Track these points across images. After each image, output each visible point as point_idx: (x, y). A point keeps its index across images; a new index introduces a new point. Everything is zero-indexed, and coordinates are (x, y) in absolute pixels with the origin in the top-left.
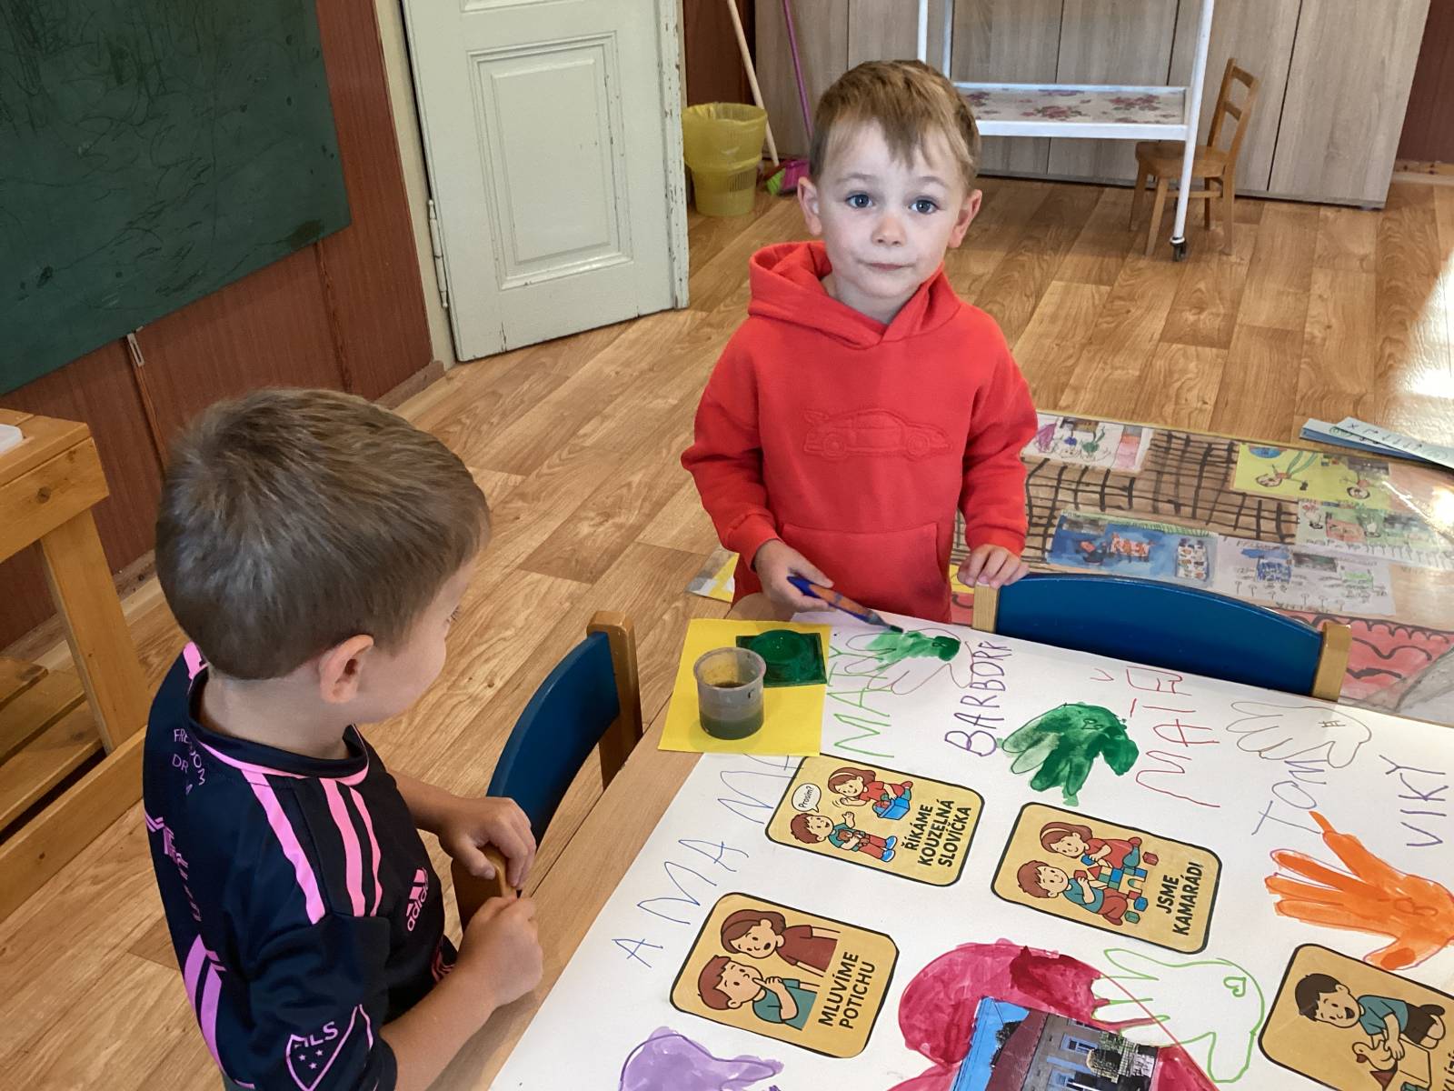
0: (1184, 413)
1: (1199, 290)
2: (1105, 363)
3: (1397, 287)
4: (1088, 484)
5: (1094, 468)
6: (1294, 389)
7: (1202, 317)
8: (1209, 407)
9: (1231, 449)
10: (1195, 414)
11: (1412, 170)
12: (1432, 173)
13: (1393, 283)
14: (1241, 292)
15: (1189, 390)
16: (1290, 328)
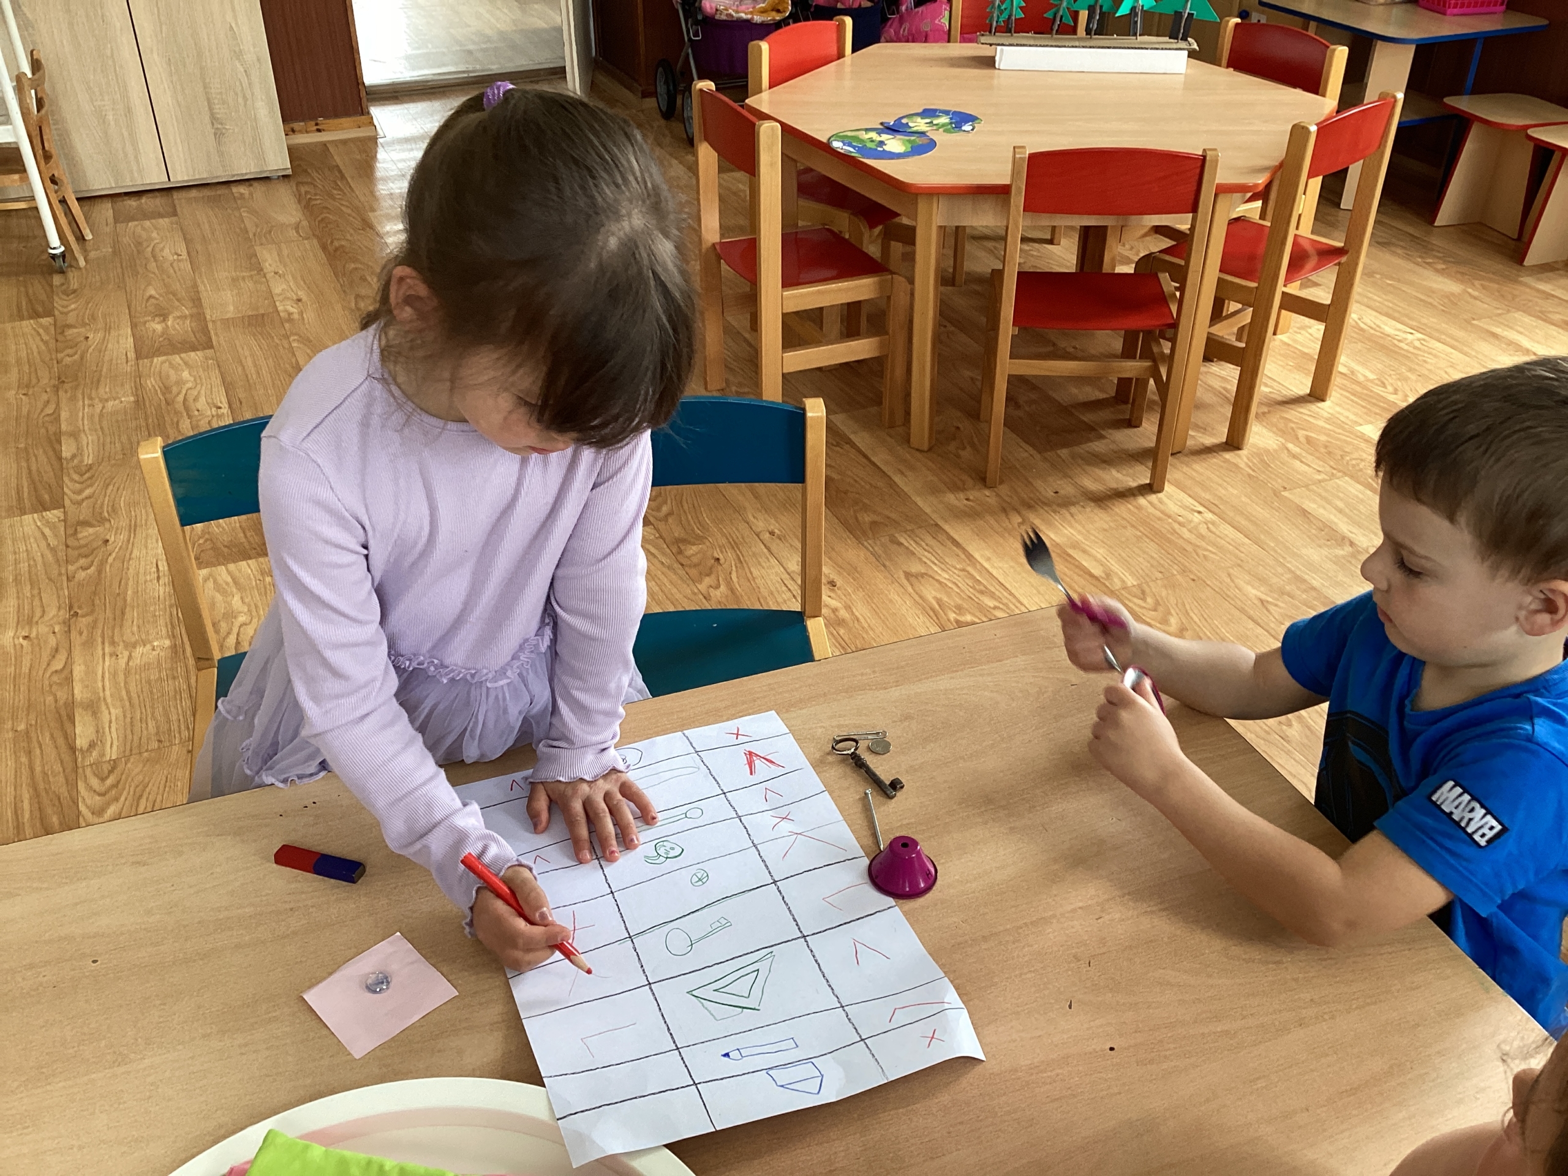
1: (151, 297)
2: (91, 398)
3: (343, 246)
7: (169, 323)
8: (225, 409)
10: (214, 421)
11: (301, 132)
12: (319, 130)
13: (336, 244)
14: (195, 288)
15: (196, 399)
16: (262, 311)
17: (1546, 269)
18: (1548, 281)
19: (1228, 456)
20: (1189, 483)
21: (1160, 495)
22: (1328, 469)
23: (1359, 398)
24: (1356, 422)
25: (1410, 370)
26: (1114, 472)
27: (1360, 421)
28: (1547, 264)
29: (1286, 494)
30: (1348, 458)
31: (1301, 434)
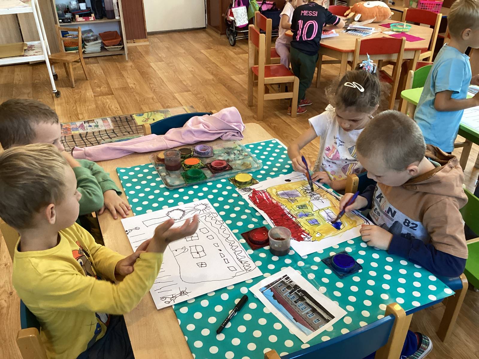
0: (114, 112)
1: (96, 83)
2: (84, 105)
3: (144, 71)
4: (103, 134)
5: (101, 131)
6: (136, 99)
7: (102, 88)
8: (119, 109)
9: (131, 116)
10: (117, 111)
11: (129, 43)
12: (134, 42)
13: (142, 70)
14: (107, 80)
15: (111, 106)
16: (125, 86)
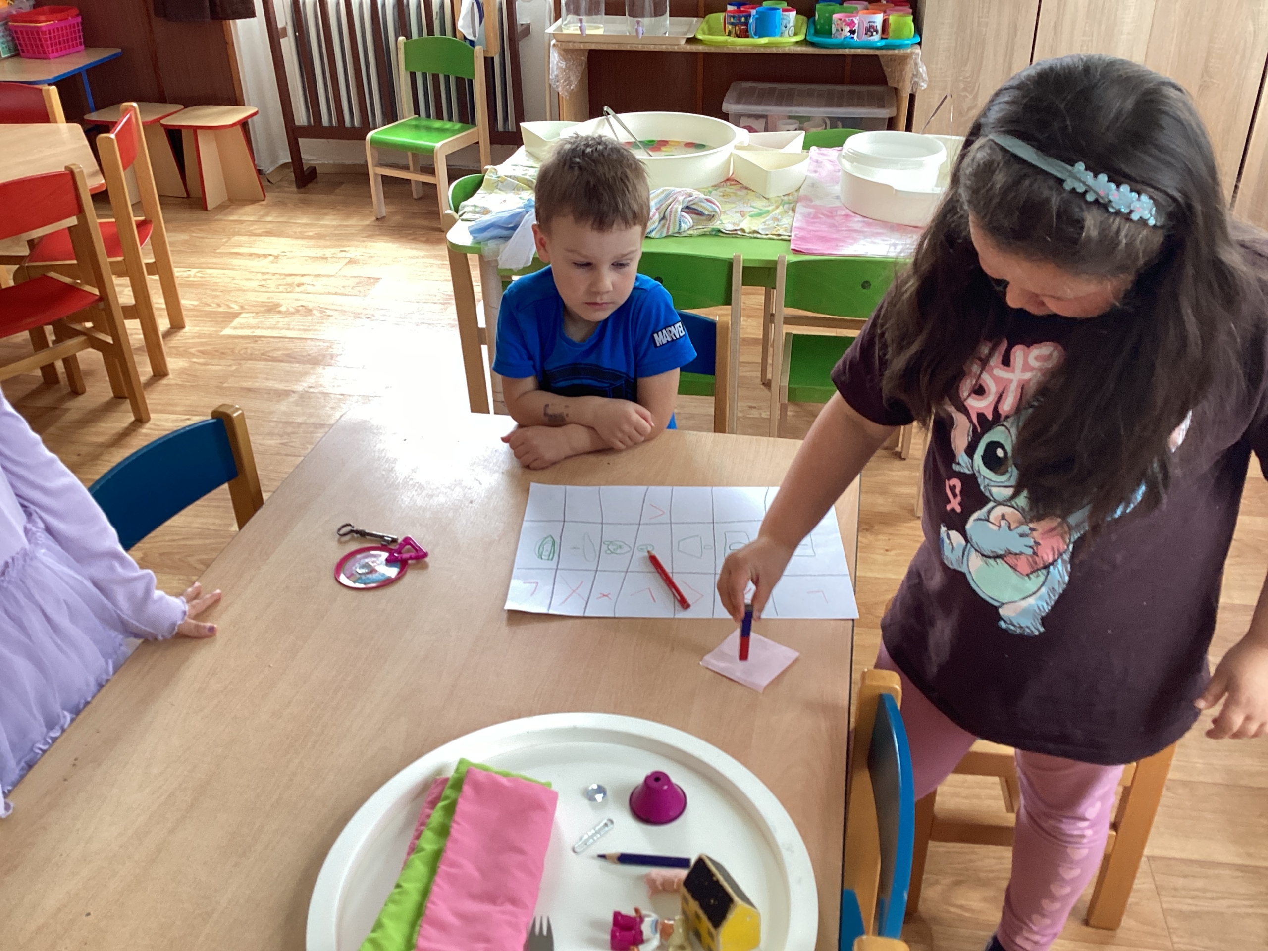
17: (222, 208)
18: (231, 214)
19: (164, 381)
20: (159, 407)
21: (151, 422)
22: (233, 362)
23: (202, 317)
24: (216, 331)
25: (214, 290)
26: (103, 425)
27: (220, 329)
28: (220, 205)
29: (225, 385)
30: (237, 351)
31: (193, 350)
